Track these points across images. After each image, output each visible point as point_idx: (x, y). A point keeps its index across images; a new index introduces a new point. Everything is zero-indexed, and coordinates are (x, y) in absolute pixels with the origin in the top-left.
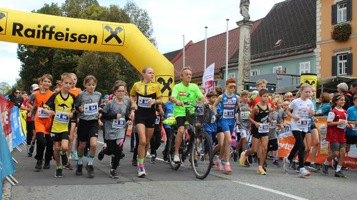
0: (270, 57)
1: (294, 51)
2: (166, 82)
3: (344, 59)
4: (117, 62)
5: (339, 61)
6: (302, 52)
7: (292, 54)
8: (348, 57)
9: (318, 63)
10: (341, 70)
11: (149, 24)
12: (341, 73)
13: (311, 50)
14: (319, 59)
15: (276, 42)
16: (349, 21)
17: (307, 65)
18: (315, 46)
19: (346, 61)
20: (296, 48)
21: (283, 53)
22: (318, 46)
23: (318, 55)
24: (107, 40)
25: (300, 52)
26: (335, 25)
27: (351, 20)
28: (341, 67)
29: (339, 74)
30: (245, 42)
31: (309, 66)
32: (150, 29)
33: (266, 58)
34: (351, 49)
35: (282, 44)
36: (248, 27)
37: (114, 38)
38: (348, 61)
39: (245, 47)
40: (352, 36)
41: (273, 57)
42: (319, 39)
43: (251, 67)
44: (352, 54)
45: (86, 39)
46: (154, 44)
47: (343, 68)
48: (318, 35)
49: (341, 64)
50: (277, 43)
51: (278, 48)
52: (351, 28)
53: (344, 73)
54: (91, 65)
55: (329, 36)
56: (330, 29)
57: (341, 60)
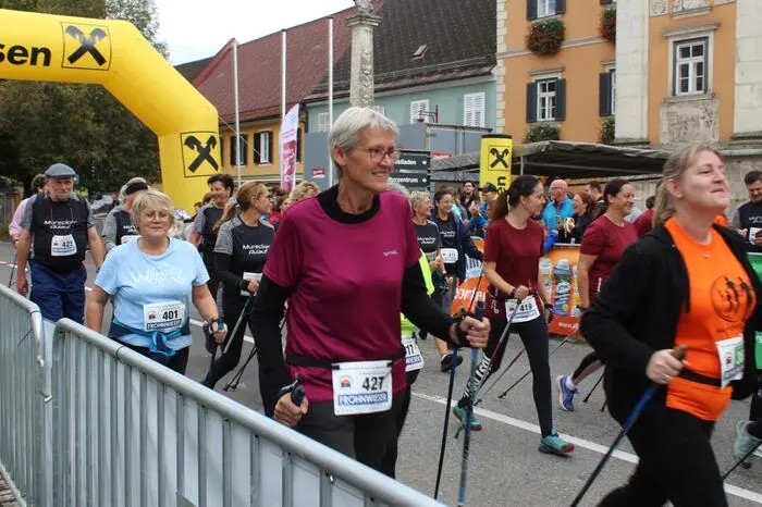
0: (404, 82)
1: (451, 71)
2: (204, 145)
3: (550, 90)
4: (87, 96)
5: (540, 94)
6: (468, 73)
7: (449, 76)
8: (558, 87)
9: (500, 97)
10: (544, 110)
11: (150, 10)
12: (544, 117)
13: (486, 69)
14: (501, 88)
15: (416, 49)
16: (559, 16)
17: (478, 99)
18: (493, 63)
19: (553, 94)
20: (456, 63)
21: (430, 74)
22: (500, 62)
23: (501, 80)
24: (73, 59)
25: (464, 74)
26: (533, 22)
27: (563, 13)
28: (544, 105)
29: (539, 119)
30: (363, 61)
31: (483, 101)
32: (153, 22)
33: (397, 84)
34: (563, 70)
35: (427, 52)
36: (368, 29)
37: (88, 53)
38: (557, 94)
39: (363, 70)
40: (565, 46)
41: (410, 81)
42: (501, 48)
43: (376, 98)
44: (564, 80)
45: (27, 55)
46: (165, 56)
47: (549, 107)
48: (500, 40)
49: (544, 99)
50: (418, 53)
51: (420, 63)
52: (563, 29)
53: (549, 118)
54: (26, 104)
55: (522, 44)
56: (524, 28)
57: (544, 91)
